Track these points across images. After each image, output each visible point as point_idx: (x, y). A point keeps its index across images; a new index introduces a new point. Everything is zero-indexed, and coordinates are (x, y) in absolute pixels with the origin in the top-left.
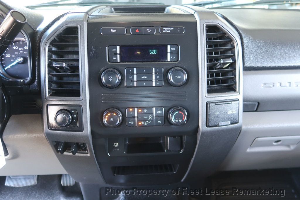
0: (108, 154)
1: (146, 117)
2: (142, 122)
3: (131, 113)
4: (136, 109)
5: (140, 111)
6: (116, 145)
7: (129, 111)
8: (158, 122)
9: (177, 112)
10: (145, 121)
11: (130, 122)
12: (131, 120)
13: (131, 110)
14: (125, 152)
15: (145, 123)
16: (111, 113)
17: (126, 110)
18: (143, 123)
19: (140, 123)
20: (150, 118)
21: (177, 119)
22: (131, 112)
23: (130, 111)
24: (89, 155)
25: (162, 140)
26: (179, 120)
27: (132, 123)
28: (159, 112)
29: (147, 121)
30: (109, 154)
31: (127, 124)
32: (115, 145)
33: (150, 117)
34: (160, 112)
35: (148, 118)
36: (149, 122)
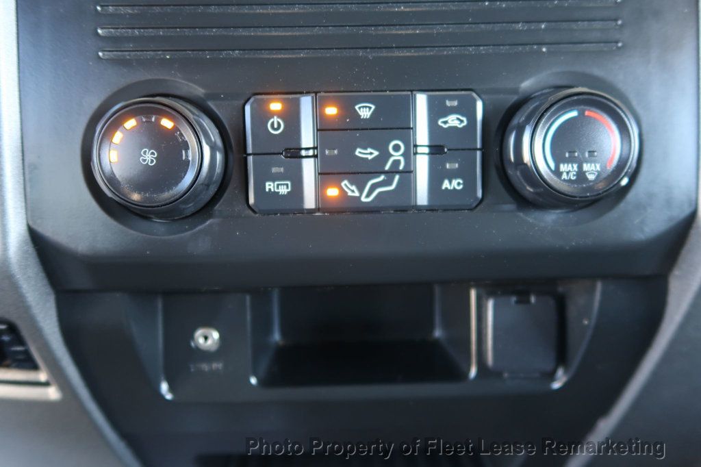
0: (164, 387)
1: (370, 154)
2: (345, 183)
3: (275, 125)
4: (306, 103)
5: (331, 111)
6: (208, 339)
7: (262, 116)
8: (446, 185)
9: (574, 114)
10: (361, 173)
11: (270, 186)
12: (274, 170)
13: (276, 106)
14: (253, 381)
15: (361, 191)
16: (141, 114)
17: (248, 108)
18: (352, 190)
19: (332, 192)
20: (397, 156)
21: (571, 160)
22: (276, 120)
23: (272, 114)
24: (53, 393)
25: (447, 325)
26: (586, 167)
27: (283, 190)
28: (453, 121)
29: (379, 173)
30: (172, 389)
31: (252, 200)
32: (201, 341)
33: (397, 148)
34: (456, 123)
35: (385, 155)
36: (387, 182)
